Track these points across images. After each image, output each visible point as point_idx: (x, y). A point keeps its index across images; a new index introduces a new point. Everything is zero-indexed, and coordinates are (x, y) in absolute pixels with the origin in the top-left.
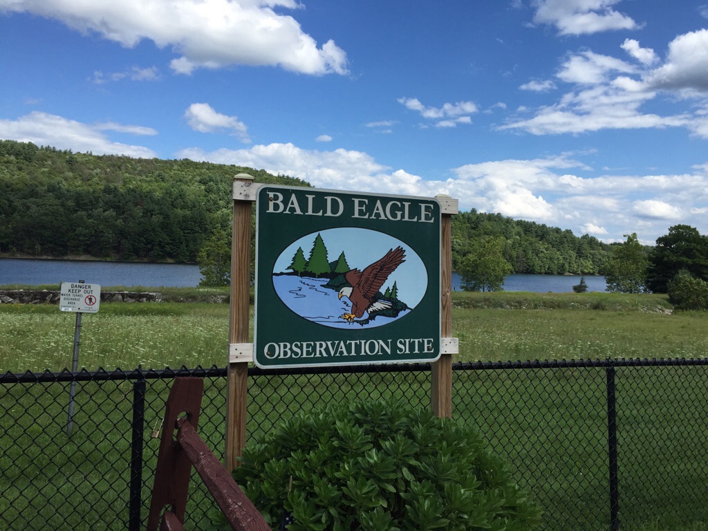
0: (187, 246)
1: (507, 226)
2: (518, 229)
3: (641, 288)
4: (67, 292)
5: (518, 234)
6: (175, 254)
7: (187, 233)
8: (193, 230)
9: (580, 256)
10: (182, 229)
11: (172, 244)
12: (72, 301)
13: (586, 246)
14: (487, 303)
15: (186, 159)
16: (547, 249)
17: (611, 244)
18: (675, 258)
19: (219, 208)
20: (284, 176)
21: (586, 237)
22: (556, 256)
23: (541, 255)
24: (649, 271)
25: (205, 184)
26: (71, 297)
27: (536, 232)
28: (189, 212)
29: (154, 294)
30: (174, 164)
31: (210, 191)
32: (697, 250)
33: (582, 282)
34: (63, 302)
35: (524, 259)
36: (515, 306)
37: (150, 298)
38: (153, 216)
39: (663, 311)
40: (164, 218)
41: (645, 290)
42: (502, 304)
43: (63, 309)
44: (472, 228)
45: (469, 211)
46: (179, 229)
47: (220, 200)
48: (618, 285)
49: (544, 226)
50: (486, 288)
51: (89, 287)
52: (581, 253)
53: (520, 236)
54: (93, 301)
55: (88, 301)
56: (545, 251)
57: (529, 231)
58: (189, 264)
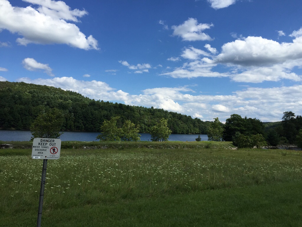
0: (22, 122)
1: (166, 114)
2: (170, 115)
3: (221, 139)
4: (38, 145)
5: (171, 117)
6: (16, 125)
7: (22, 116)
8: (25, 114)
9: (195, 127)
10: (19, 114)
11: (14, 121)
12: (41, 151)
13: (197, 123)
14: (164, 146)
15: (22, 82)
16: (182, 124)
17: (206, 122)
18: (233, 127)
19: (38, 105)
20: (69, 91)
21: (196, 119)
22: (185, 127)
23: (179, 126)
24: (224, 132)
25: (31, 93)
26: (41, 148)
27: (177, 117)
28: (24, 106)
29: (9, 145)
30: (16, 84)
31: (34, 97)
32: (241, 124)
33: (199, 137)
34: (34, 152)
35: (173, 128)
36: (175, 147)
37: (7, 147)
38: (5, 108)
39: (231, 148)
40: (11, 109)
41: (222, 140)
42: (170, 146)
43: (34, 157)
44: (152, 115)
45: (150, 108)
46: (18, 114)
47: (39, 101)
48: (212, 138)
49: (180, 114)
50: (161, 140)
51: (53, 141)
52: (195, 125)
53: (171, 118)
54: (56, 151)
55: (52, 151)
56: (181, 124)
57: (174, 116)
58: (23, 130)
